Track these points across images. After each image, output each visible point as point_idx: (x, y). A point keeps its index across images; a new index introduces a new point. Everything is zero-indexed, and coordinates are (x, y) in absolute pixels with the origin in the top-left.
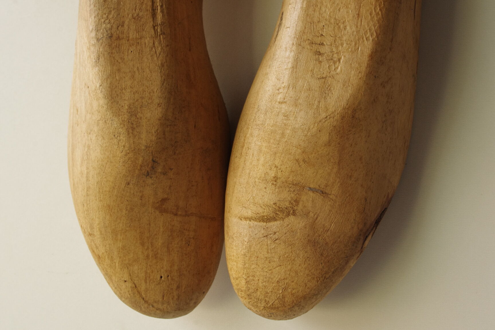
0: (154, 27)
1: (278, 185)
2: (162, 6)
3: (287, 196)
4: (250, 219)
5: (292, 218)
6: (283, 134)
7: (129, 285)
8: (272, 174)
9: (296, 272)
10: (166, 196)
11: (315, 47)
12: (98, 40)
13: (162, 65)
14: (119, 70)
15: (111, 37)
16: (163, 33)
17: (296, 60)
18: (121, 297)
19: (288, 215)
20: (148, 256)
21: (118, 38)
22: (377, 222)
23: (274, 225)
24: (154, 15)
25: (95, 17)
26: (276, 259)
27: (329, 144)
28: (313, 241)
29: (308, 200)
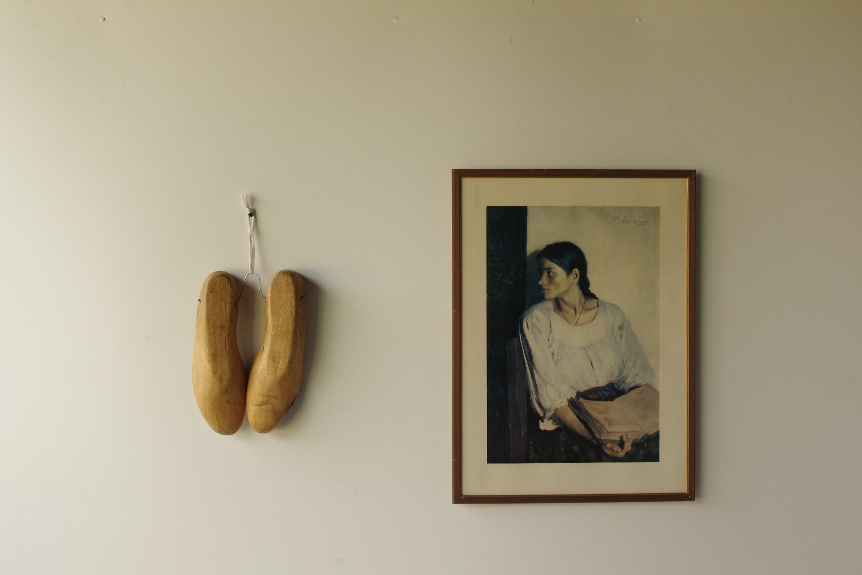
0: (226, 351)
1: (263, 396)
3: (266, 399)
4: (254, 406)
6: (265, 382)
7: (218, 426)
8: (262, 393)
9: (269, 420)
10: (229, 399)
11: (273, 359)
12: (209, 356)
13: (229, 363)
14: (216, 365)
16: (229, 353)
17: (268, 363)
18: (215, 430)
19: (266, 404)
20: (224, 417)
21: (215, 355)
22: (292, 405)
23: (262, 407)
24: (226, 348)
26: (263, 417)
27: (277, 385)
28: (274, 411)
29: (272, 400)
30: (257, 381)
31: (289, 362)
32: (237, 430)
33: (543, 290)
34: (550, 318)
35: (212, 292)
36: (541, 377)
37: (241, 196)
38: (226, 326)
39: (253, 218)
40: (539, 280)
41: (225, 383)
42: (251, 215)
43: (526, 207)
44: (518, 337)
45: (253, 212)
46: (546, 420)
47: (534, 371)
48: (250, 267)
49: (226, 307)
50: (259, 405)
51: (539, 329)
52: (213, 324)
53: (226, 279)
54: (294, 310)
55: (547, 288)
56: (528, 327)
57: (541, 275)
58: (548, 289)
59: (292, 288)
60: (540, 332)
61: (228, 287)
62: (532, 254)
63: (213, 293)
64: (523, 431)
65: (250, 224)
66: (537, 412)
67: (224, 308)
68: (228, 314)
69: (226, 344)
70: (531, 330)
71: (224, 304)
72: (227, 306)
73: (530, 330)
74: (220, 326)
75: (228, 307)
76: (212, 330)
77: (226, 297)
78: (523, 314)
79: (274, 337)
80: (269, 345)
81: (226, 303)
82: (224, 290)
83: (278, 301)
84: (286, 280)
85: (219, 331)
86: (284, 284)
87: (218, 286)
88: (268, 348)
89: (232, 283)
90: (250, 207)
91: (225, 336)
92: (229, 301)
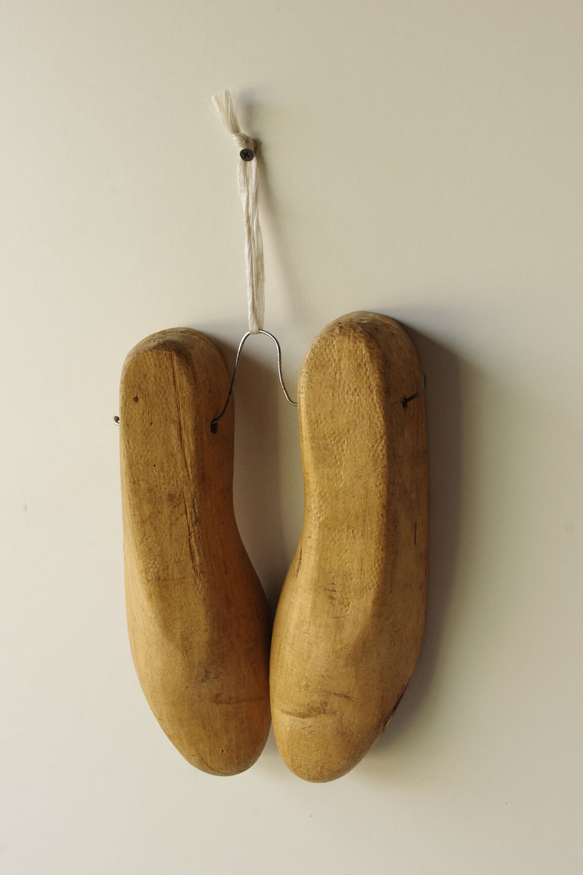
0: (194, 568)
1: (310, 690)
2: (198, 550)
3: (317, 698)
4: (290, 714)
5: (323, 715)
6: (309, 657)
7: (197, 758)
8: (304, 683)
10: (219, 692)
11: (328, 593)
12: (148, 581)
13: (205, 599)
15: (159, 579)
16: (202, 572)
19: (320, 713)
20: (210, 737)
21: (165, 580)
22: (395, 708)
23: (309, 721)
24: (193, 558)
25: (143, 562)
26: (313, 745)
27: (346, 665)
28: (342, 732)
29: (335, 703)
30: (288, 648)
31: (375, 602)
32: (254, 761)
35: (136, 399)
37: (213, 98)
38: (188, 496)
39: (253, 163)
41: (199, 654)
42: (246, 155)
45: (252, 149)
48: (250, 313)
49: (181, 440)
50: (303, 716)
52: (150, 490)
53: (175, 358)
54: (381, 446)
59: (372, 377)
61: (183, 381)
63: (141, 401)
65: (247, 181)
67: (175, 442)
68: (189, 461)
69: (190, 547)
71: (174, 432)
72: (185, 438)
74: (171, 497)
75: (189, 439)
76: (147, 510)
77: (179, 410)
79: (326, 527)
80: (313, 552)
81: (180, 430)
82: (173, 390)
83: (332, 417)
84: (350, 351)
85: (166, 510)
86: (344, 363)
87: (152, 379)
88: (312, 558)
89: (193, 368)
90: (243, 131)
91: (185, 523)
92: (188, 423)
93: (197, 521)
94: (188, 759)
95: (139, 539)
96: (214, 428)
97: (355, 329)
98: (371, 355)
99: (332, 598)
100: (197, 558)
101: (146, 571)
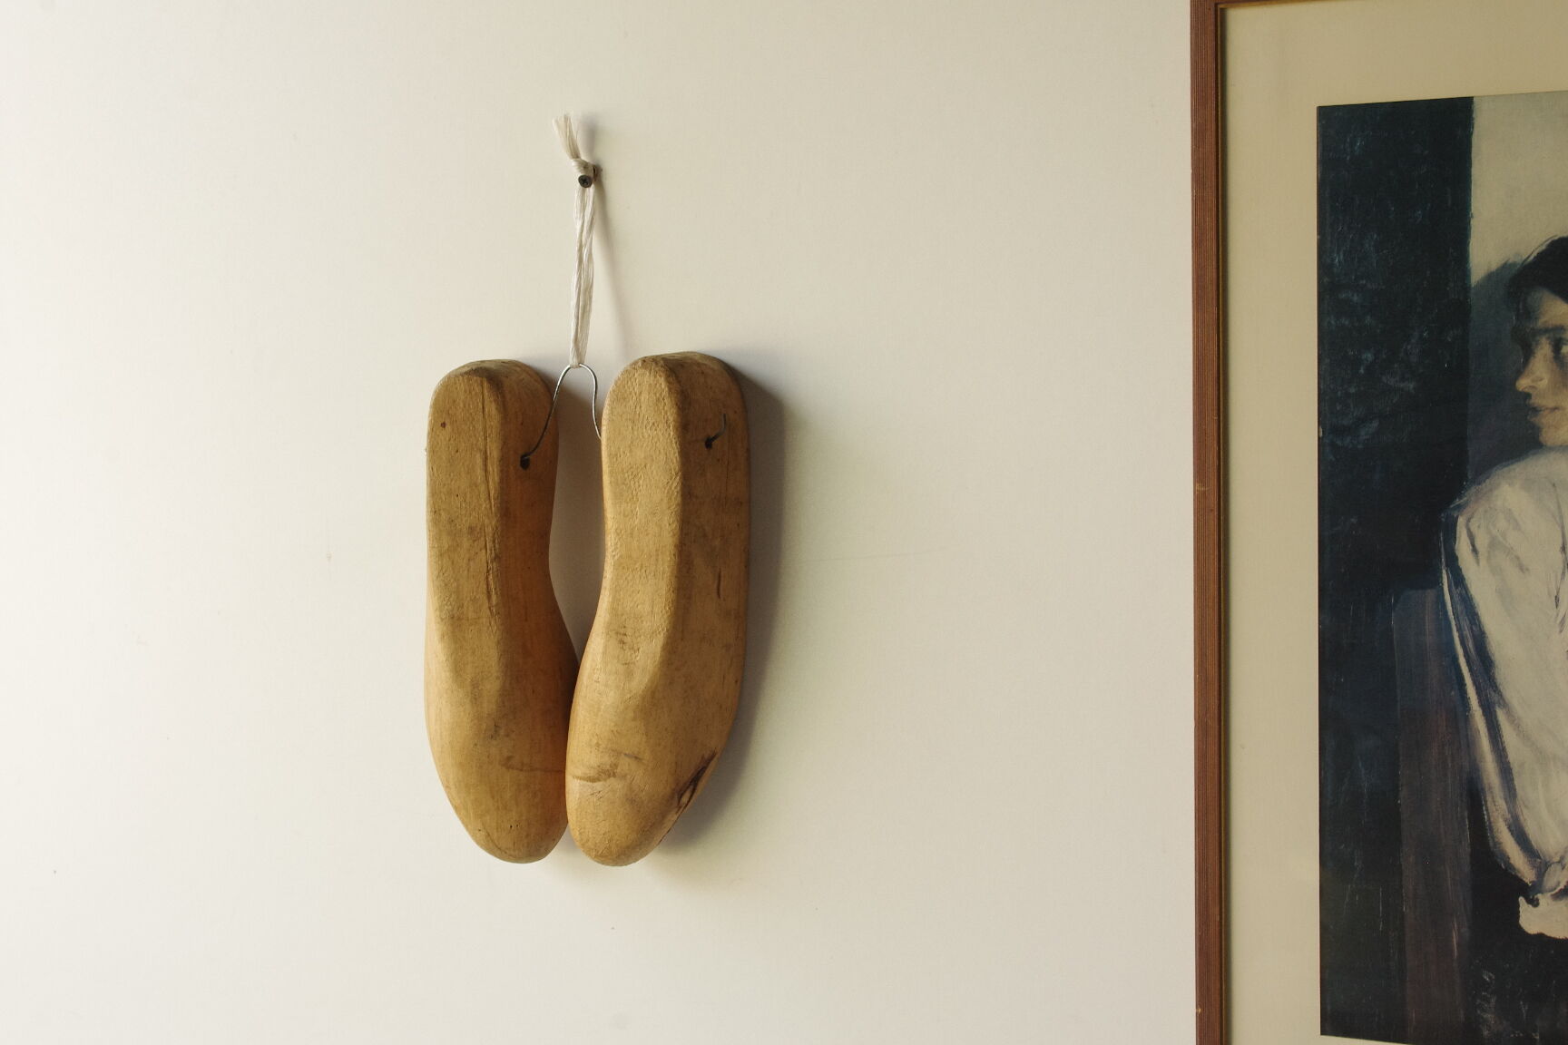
0: (490, 608)
1: (601, 750)
2: (495, 589)
3: (607, 760)
4: (581, 778)
5: (612, 779)
6: (599, 709)
7: (483, 833)
8: (595, 741)
9: (619, 827)
10: (510, 754)
11: (620, 637)
12: (442, 619)
13: (498, 642)
14: (461, 647)
15: (453, 618)
16: (498, 613)
17: (606, 647)
18: (478, 843)
19: (609, 776)
20: (498, 808)
21: (459, 619)
23: (598, 786)
24: (489, 597)
25: (438, 599)
26: (601, 815)
27: (634, 719)
28: (632, 800)
29: (625, 765)
31: (664, 648)
32: (550, 851)
33: (1536, 410)
34: (1561, 517)
35: (444, 425)
36: (1524, 736)
37: (553, 121)
38: (489, 530)
39: (591, 190)
40: (1519, 373)
41: (489, 705)
42: (585, 182)
43: (1473, 97)
44: (1438, 583)
45: (591, 175)
46: (1544, 900)
47: (1501, 716)
48: (572, 345)
49: (486, 471)
50: (593, 780)
51: (1518, 558)
52: (451, 522)
53: (486, 384)
54: (676, 484)
55: (1551, 404)
56: (1475, 550)
57: (1528, 352)
58: (1556, 409)
59: (669, 412)
60: (1522, 568)
61: (492, 408)
62: (1490, 277)
63: (448, 427)
64: (1457, 935)
66: (1510, 866)
67: (479, 472)
68: (492, 493)
69: (488, 585)
70: (1489, 559)
71: (479, 462)
72: (490, 469)
73: (1483, 562)
74: (471, 530)
75: (494, 469)
76: (446, 542)
77: (486, 439)
78: (1458, 502)
79: (622, 566)
80: (607, 593)
81: (486, 459)
82: (481, 418)
83: (631, 451)
84: (650, 385)
85: (466, 543)
86: (645, 396)
87: (462, 405)
88: (606, 599)
89: (504, 397)
90: (584, 157)
91: (484, 559)
92: (494, 453)
93: (497, 558)
94: (474, 836)
95: (436, 573)
96: (525, 463)
97: (657, 363)
98: (670, 390)
99: (623, 642)
100: (494, 598)
101: (441, 609)
